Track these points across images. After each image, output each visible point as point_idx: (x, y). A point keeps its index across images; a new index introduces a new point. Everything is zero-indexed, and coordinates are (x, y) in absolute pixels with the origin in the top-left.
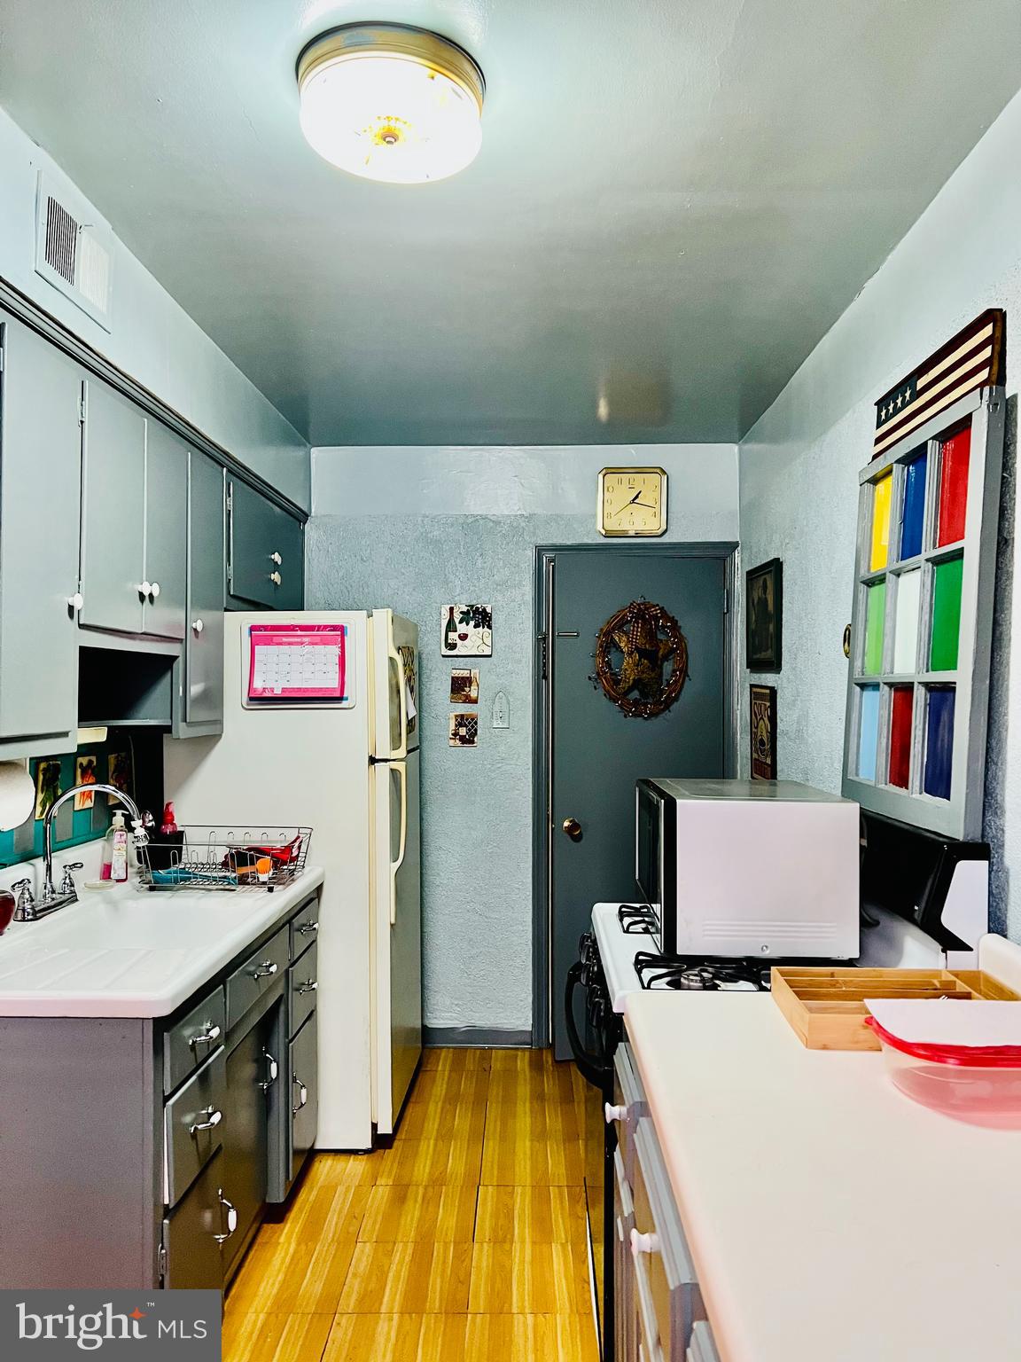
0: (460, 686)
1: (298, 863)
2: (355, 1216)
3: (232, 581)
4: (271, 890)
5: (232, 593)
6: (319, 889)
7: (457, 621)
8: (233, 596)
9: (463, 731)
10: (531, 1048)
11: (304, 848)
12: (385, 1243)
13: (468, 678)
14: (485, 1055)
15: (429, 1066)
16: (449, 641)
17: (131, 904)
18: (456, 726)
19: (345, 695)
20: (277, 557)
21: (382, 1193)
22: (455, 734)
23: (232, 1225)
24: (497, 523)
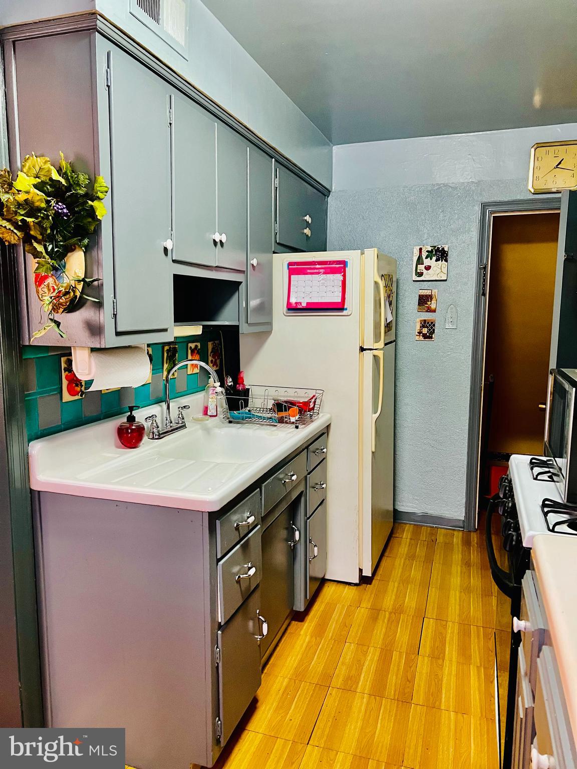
0: (424, 300)
1: (315, 411)
2: (345, 626)
3: (278, 234)
4: (297, 427)
5: (278, 242)
6: (328, 427)
7: (424, 257)
8: (279, 244)
9: (425, 331)
10: (463, 530)
11: (318, 401)
12: (363, 644)
13: (430, 295)
14: (433, 532)
15: (398, 534)
16: (418, 271)
17: (217, 431)
18: (421, 327)
19: (345, 307)
20: (308, 218)
21: (362, 613)
22: (420, 333)
23: (265, 631)
24: (455, 188)
